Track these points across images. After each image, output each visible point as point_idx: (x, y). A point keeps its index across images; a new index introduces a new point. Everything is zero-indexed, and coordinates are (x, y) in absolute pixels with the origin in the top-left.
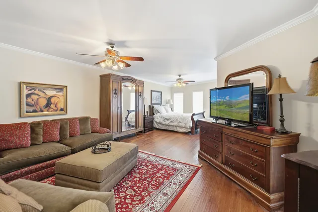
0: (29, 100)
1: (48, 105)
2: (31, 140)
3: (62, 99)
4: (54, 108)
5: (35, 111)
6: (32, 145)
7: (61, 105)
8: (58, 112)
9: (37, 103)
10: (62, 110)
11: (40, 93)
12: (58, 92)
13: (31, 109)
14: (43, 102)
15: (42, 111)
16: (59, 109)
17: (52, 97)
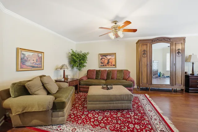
0: (102, 61)
1: (108, 63)
2: (96, 77)
3: (114, 60)
4: (111, 64)
5: (103, 66)
6: (96, 79)
7: (114, 63)
8: (112, 66)
9: (104, 62)
10: (114, 65)
11: (105, 58)
12: (112, 56)
13: (102, 65)
14: (106, 62)
15: (106, 66)
16: (113, 65)
17: (109, 59)
